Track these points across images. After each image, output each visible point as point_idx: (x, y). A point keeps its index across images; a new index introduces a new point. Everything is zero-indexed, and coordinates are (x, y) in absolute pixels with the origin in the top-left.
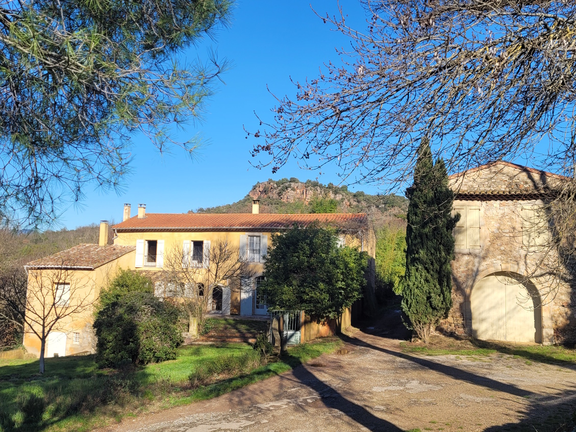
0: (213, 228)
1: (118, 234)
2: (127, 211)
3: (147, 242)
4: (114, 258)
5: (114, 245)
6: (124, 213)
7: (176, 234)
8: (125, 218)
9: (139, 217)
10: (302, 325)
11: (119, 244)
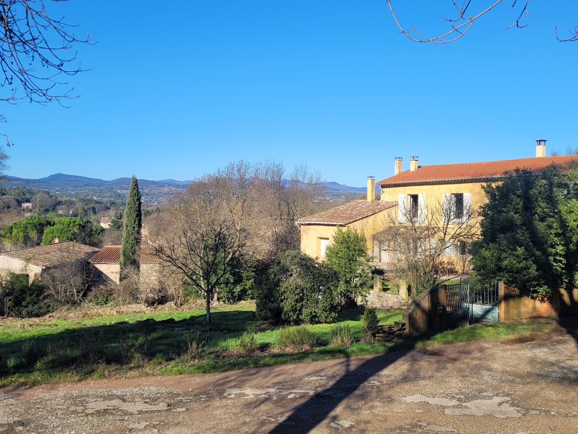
0: (472, 178)
1: (384, 189)
2: (398, 165)
3: (409, 196)
4: (369, 214)
5: (381, 200)
6: (395, 168)
7: (436, 187)
8: (396, 172)
9: (411, 171)
10: (502, 300)
11: (385, 200)
